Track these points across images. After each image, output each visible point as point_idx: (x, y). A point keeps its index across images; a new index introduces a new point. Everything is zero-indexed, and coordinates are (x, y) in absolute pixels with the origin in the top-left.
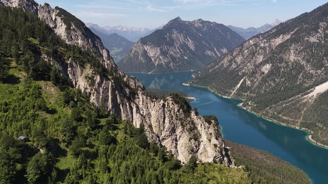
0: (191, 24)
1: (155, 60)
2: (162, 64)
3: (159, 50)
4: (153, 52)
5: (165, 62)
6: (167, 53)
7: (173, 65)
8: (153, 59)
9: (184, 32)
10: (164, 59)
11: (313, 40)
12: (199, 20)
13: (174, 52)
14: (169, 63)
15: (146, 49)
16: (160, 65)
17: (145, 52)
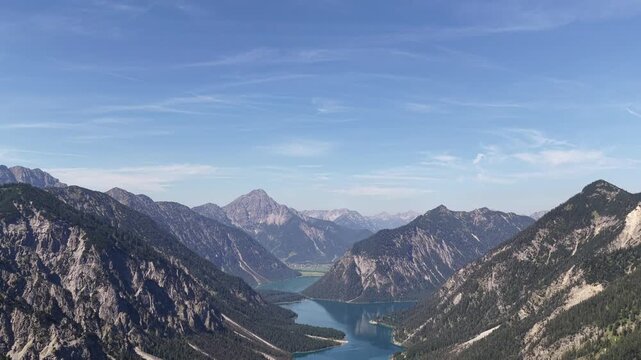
0: (468, 217)
1: (366, 280)
2: (375, 287)
3: (374, 264)
4: (365, 266)
5: (380, 284)
6: (389, 269)
7: (395, 290)
8: (363, 278)
9: (439, 231)
10: (380, 278)
11: (522, 256)
12: (482, 210)
13: (404, 268)
14: (388, 285)
15: (356, 260)
16: (371, 290)
17: (354, 265)
